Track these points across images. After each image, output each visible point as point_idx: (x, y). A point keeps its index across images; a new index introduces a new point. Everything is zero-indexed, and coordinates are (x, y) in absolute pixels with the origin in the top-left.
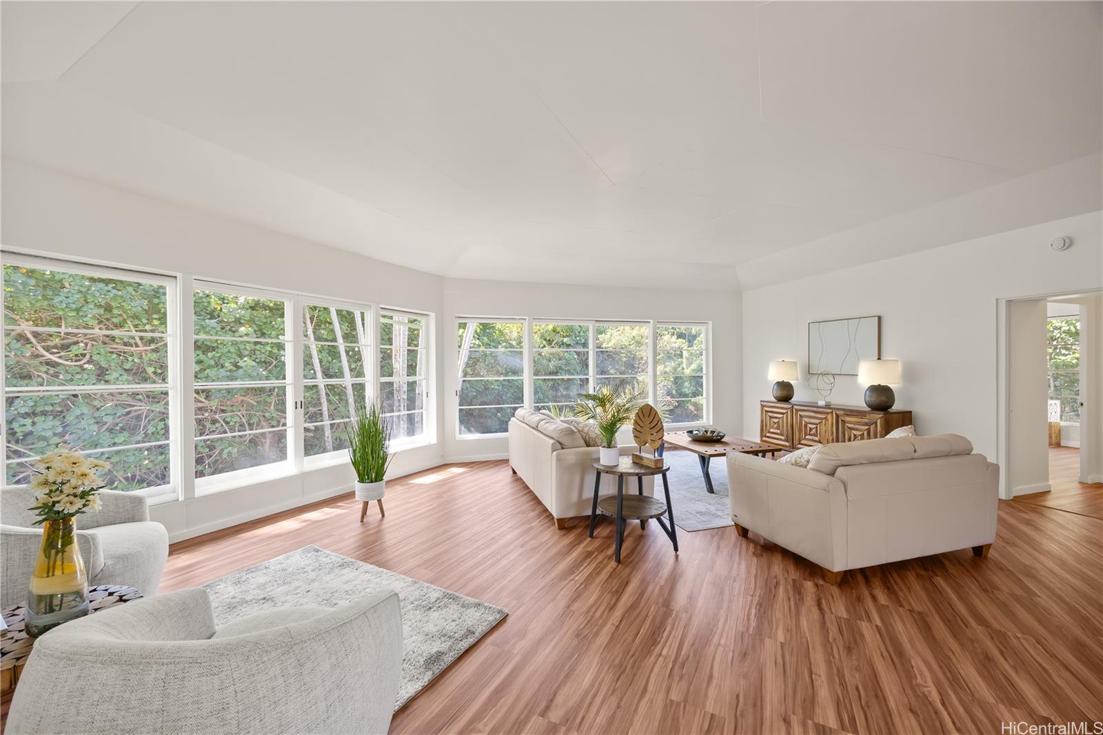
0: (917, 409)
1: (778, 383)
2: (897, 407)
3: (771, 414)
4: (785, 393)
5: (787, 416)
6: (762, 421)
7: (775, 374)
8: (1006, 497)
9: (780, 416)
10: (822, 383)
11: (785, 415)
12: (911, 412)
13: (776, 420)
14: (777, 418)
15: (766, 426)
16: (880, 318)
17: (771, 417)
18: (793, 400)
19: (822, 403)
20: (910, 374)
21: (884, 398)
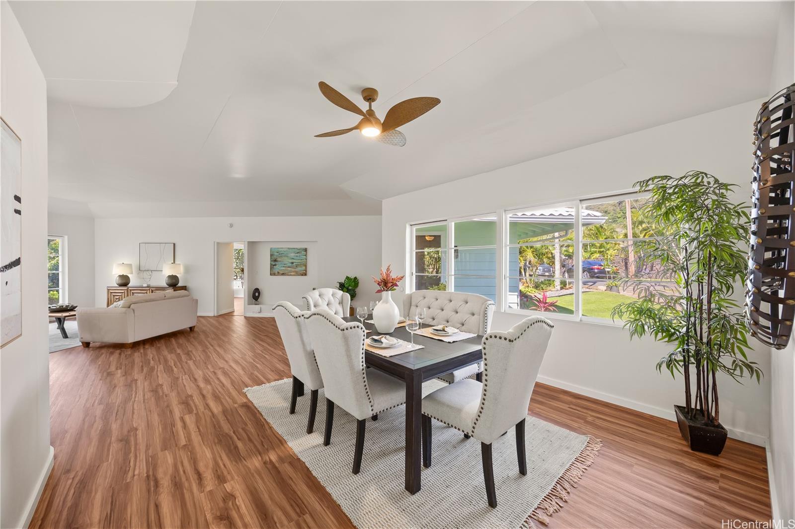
0: (188, 285)
1: (120, 276)
2: (180, 285)
3: (114, 294)
4: (124, 281)
5: (125, 294)
6: (108, 299)
7: (117, 271)
8: (217, 314)
9: (120, 294)
10: (146, 275)
11: (123, 294)
12: (186, 286)
13: (117, 297)
14: (118, 296)
15: (111, 301)
16: (174, 244)
17: (114, 296)
18: (129, 285)
19: (145, 285)
20: (187, 270)
21: (174, 281)
